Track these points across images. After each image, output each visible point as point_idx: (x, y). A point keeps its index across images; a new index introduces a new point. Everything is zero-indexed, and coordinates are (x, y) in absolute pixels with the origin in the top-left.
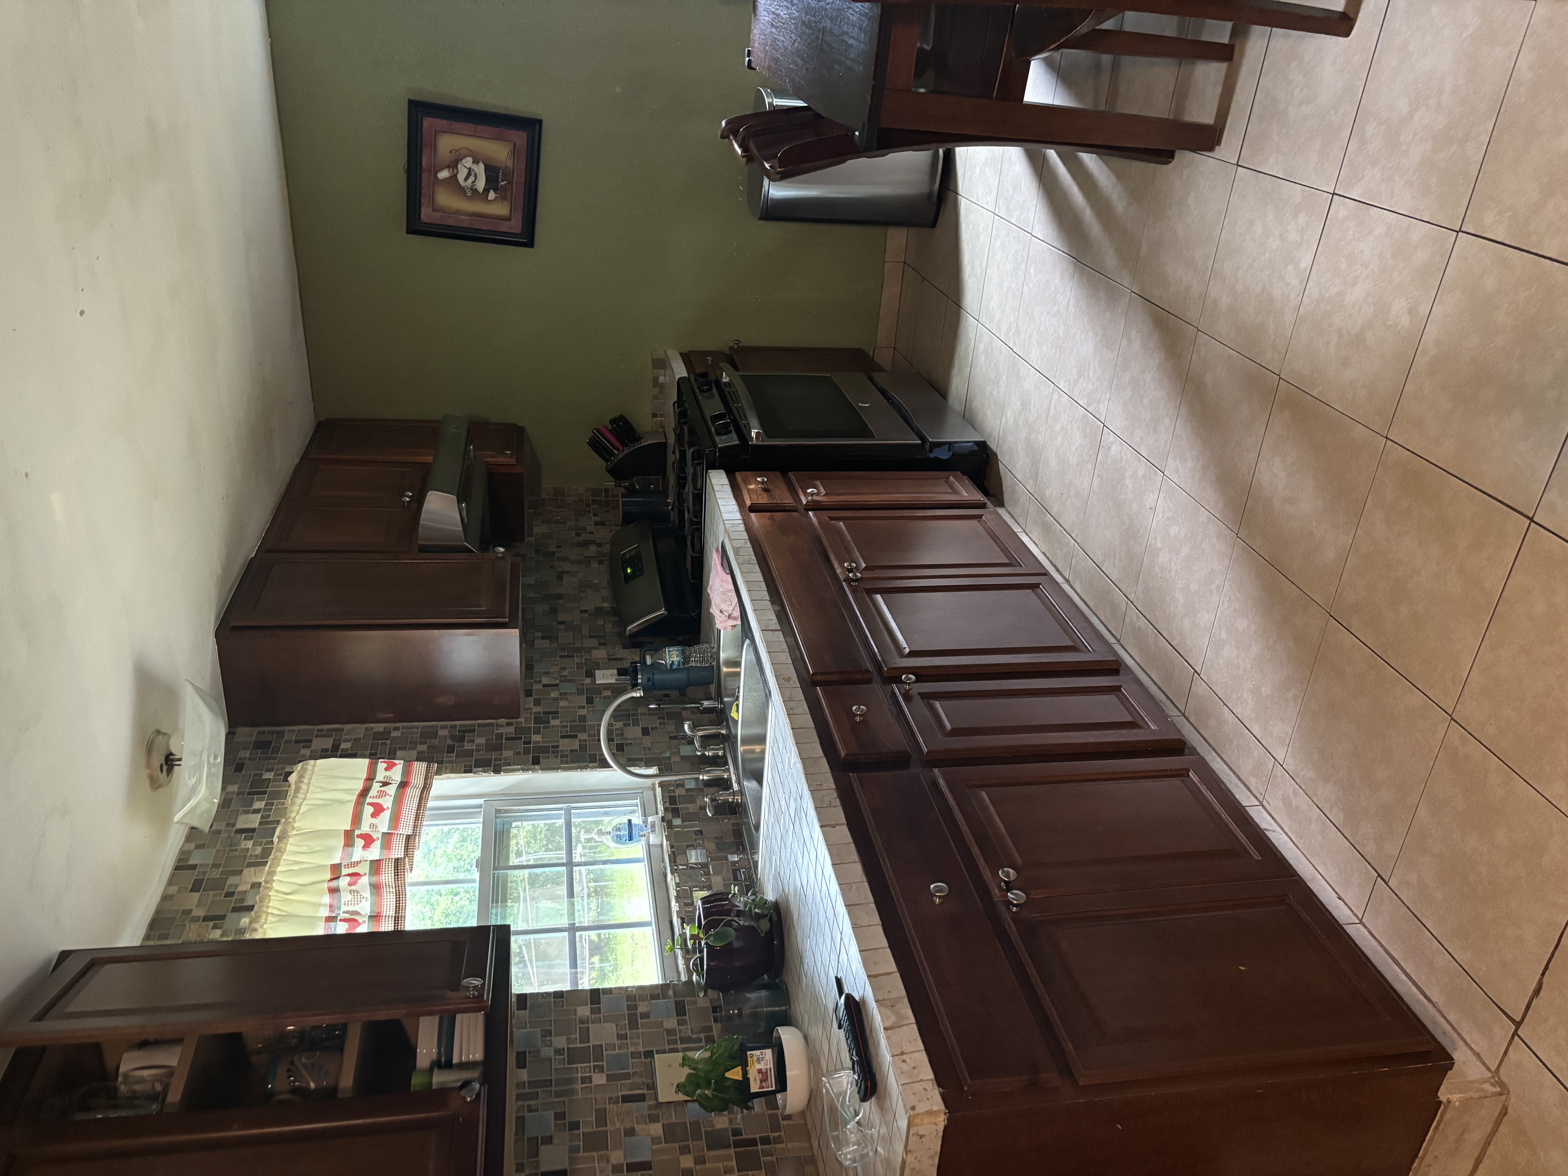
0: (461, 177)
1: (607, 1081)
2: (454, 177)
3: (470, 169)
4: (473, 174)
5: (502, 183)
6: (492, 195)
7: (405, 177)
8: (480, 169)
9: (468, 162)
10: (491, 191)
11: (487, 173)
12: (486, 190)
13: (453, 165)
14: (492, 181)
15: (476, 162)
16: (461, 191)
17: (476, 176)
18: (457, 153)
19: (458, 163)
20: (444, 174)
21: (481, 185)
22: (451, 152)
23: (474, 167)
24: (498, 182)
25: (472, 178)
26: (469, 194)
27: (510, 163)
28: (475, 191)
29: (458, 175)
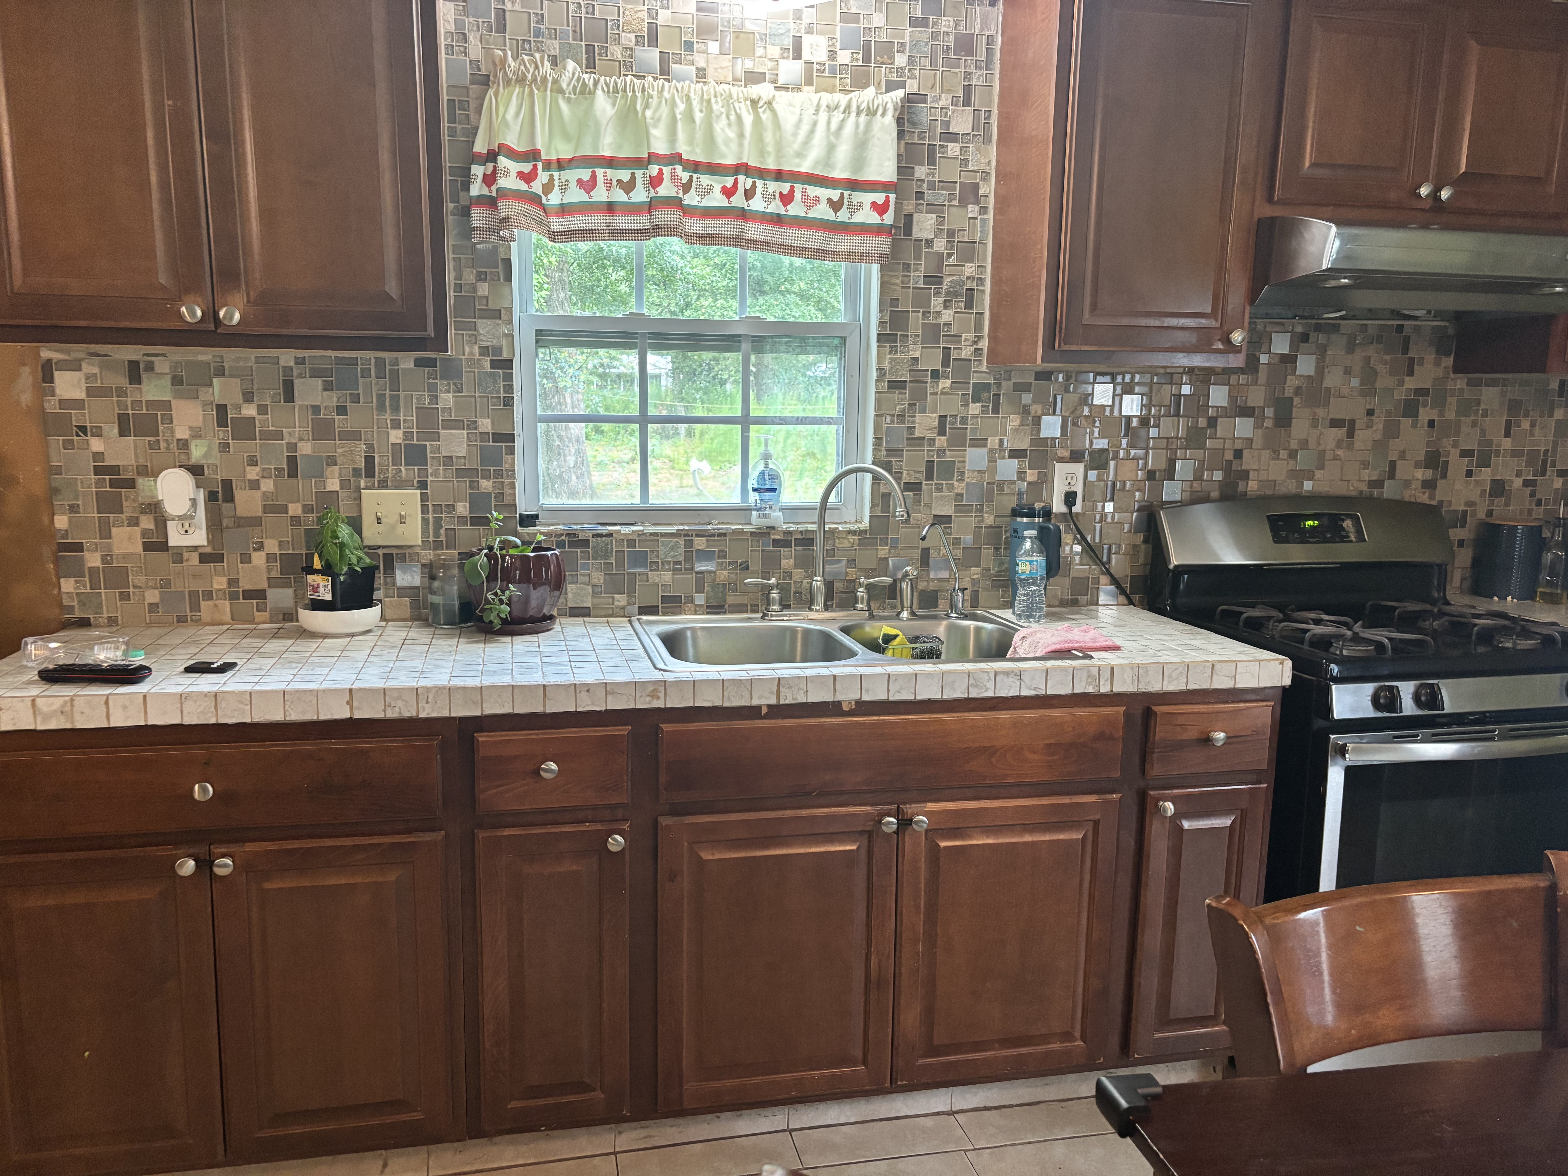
1: (393, 444)
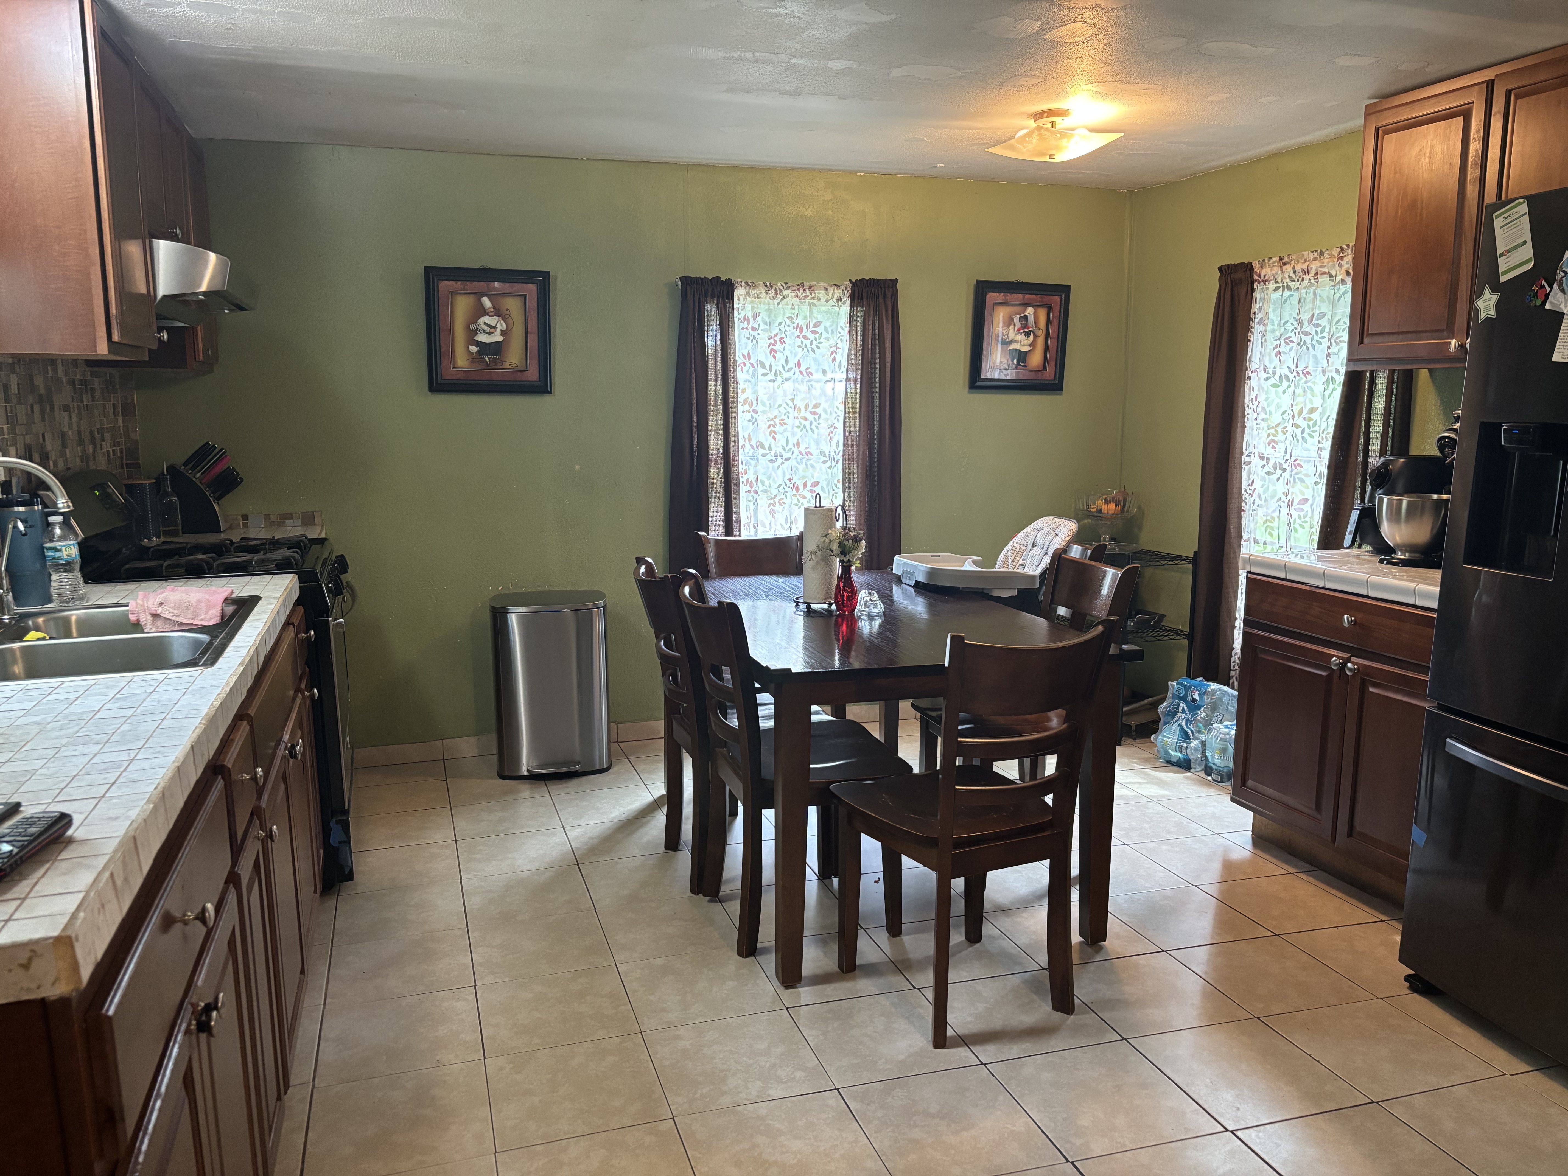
0: (486, 319)
2: (485, 313)
3: (495, 327)
4: (493, 330)
5: (487, 359)
6: (474, 349)
7: (478, 266)
8: (497, 338)
9: (502, 326)
10: (478, 348)
11: (493, 345)
12: (478, 344)
13: (497, 312)
14: (485, 348)
15: (503, 333)
16: (474, 319)
17: (490, 333)
18: (508, 316)
19: (499, 316)
20: (487, 302)
21: (482, 338)
22: (507, 310)
23: (498, 331)
24: (487, 355)
25: (488, 330)
26: (472, 327)
27: (507, 365)
28: (475, 332)
29: (487, 317)
